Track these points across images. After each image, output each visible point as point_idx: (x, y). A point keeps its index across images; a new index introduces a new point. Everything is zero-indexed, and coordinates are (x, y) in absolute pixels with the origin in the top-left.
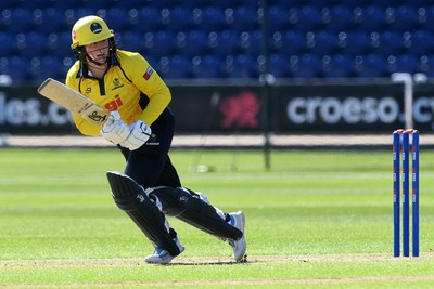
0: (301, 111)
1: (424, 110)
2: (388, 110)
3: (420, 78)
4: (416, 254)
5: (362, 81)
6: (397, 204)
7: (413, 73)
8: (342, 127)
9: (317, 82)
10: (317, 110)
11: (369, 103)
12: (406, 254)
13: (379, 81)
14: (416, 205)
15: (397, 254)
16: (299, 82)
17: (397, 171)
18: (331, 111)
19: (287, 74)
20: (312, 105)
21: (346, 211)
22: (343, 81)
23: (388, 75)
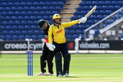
0: (7, 46)
1: (32, 46)
2: (25, 46)
3: (31, 40)
4: (32, 75)
5: (19, 40)
6: (28, 65)
7: (29, 39)
8: (16, 49)
9: (10, 41)
10: (11, 46)
11: (21, 45)
12: (30, 75)
13: (23, 40)
14: (32, 65)
15: (28, 75)
16: (7, 40)
17: (28, 59)
18: (13, 46)
19: (4, 39)
20: (9, 45)
21: (17, 66)
22: (15, 40)
23: (24, 39)
